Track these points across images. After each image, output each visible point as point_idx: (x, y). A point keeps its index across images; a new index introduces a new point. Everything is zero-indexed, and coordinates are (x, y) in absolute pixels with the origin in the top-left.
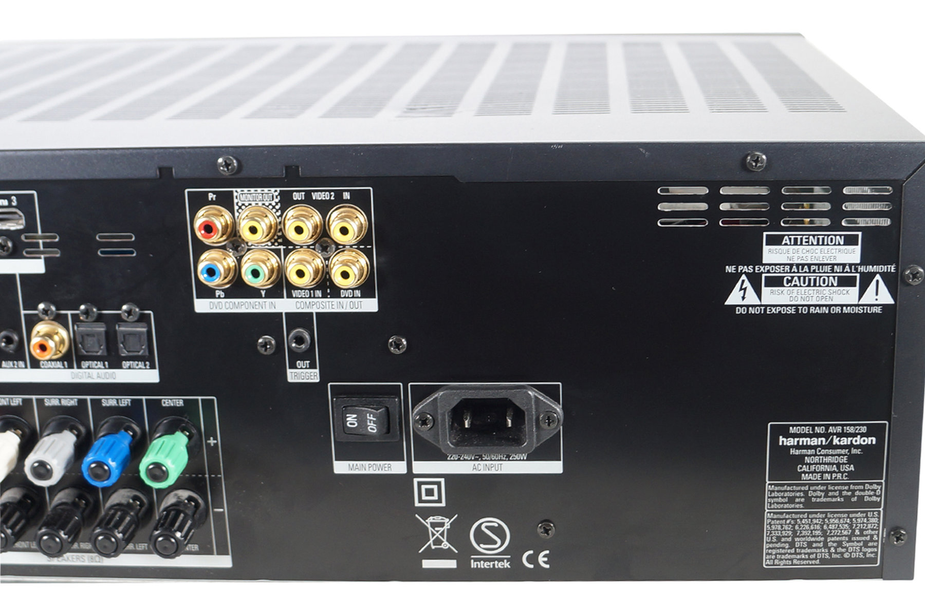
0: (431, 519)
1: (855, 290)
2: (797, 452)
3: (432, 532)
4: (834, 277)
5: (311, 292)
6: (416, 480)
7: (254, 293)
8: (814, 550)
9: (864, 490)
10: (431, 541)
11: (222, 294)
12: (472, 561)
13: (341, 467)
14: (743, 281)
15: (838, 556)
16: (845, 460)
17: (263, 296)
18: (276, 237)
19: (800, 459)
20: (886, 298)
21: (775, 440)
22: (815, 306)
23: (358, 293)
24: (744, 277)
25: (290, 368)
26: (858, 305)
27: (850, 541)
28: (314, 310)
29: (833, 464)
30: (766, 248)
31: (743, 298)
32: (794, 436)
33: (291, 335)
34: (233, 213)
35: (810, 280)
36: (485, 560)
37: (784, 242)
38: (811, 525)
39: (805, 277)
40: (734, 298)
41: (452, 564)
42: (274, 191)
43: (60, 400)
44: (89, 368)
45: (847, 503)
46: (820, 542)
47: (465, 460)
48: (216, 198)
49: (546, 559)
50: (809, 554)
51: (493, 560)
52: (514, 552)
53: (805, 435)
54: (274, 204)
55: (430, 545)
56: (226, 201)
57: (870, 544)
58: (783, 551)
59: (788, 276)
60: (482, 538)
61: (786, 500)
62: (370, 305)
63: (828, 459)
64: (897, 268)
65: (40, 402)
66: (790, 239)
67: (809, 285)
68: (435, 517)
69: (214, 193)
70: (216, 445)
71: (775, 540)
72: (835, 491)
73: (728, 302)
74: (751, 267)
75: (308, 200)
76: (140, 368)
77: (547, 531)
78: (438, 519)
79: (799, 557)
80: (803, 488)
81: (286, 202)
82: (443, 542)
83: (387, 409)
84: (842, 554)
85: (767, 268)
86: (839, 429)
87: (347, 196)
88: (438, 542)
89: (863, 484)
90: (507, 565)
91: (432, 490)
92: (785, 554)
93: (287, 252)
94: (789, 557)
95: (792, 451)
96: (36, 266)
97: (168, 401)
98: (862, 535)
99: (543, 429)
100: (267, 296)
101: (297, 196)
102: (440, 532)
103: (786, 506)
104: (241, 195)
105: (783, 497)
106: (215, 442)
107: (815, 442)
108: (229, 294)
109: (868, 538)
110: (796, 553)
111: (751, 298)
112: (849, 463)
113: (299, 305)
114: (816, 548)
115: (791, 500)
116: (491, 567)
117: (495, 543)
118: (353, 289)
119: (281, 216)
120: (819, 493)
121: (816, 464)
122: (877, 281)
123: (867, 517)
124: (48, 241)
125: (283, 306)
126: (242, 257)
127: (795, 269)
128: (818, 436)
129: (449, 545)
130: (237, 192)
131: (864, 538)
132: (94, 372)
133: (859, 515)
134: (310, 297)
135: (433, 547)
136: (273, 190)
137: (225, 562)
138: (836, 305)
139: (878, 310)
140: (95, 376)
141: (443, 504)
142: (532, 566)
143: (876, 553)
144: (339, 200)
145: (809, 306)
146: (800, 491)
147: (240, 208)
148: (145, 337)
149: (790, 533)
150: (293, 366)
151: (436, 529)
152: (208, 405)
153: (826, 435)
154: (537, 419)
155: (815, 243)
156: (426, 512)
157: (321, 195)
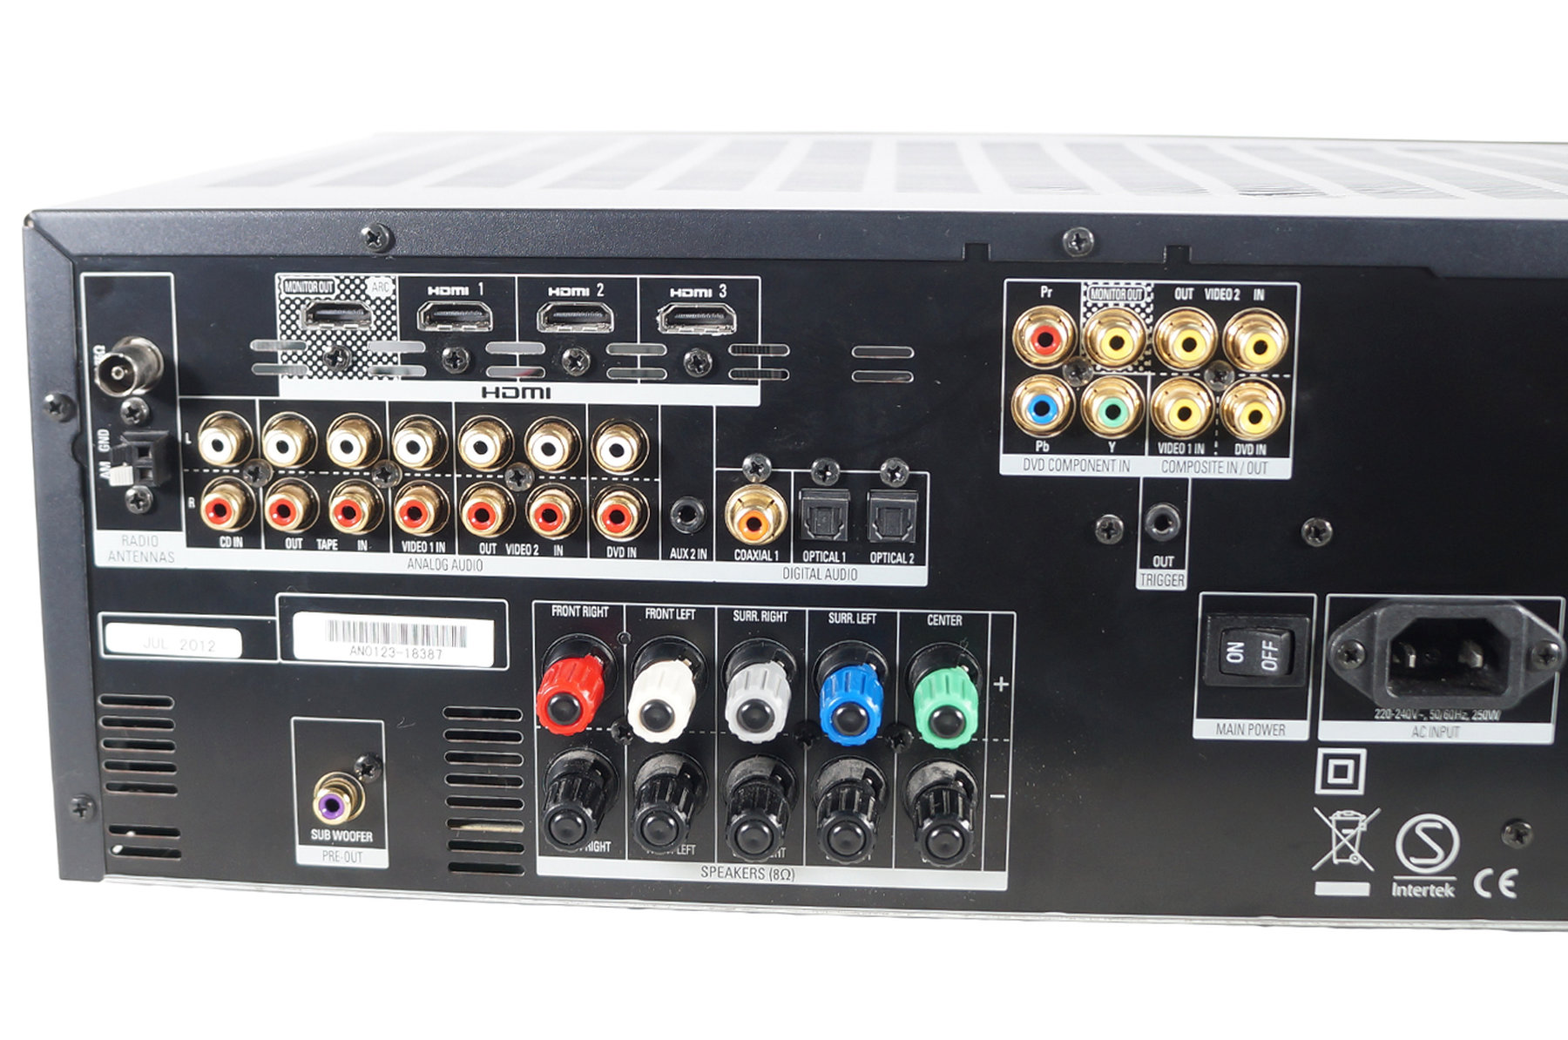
0: (1337, 815)
3: (1338, 837)
5: (1189, 444)
6: (1321, 752)
7: (1097, 445)
10: (1335, 849)
11: (1046, 447)
12: (1395, 884)
13: (1205, 729)
17: (1112, 451)
18: (1141, 358)
23: (1262, 449)
25: (1141, 567)
28: (1190, 474)
33: (1151, 514)
34: (1076, 317)
36: (1415, 883)
41: (1361, 889)
42: (1147, 285)
43: (759, 612)
44: (814, 561)
47: (1402, 720)
48: (1052, 293)
49: (1511, 883)
51: (1427, 883)
52: (1462, 871)
54: (1143, 305)
55: (1331, 859)
56: (1068, 300)
60: (1415, 847)
62: (1280, 469)
65: (726, 616)
68: (1344, 812)
69: (1049, 285)
70: (1007, 689)
75: (1199, 301)
76: (899, 564)
77: (1519, 837)
78: (1349, 815)
81: (1164, 302)
82: (1352, 852)
87: (1259, 295)
88: (1344, 852)
90: (1448, 892)
91: (1345, 768)
93: (1156, 382)
96: (748, 396)
97: (938, 618)
99: (1536, 670)
100: (1118, 452)
101: (1180, 294)
102: (1348, 837)
104: (1093, 290)
106: (1007, 684)
108: (1058, 446)
113: (1166, 466)
116: (1425, 894)
117: (1434, 855)
118: (1255, 443)
119: (1153, 324)
124: (772, 355)
125: (1143, 467)
126: (1084, 388)
129: (1361, 858)
130: (1087, 285)
132: (823, 568)
134: (1186, 454)
135: (1336, 861)
136: (1144, 282)
137: (997, 881)
140: (823, 574)
141: (1360, 791)
142: (1487, 895)
144: (1247, 301)
147: (1089, 310)
148: (912, 514)
150: (1147, 564)
151: (1344, 831)
152: (1002, 624)
154: (1529, 654)
156: (1332, 804)
157: (1219, 293)
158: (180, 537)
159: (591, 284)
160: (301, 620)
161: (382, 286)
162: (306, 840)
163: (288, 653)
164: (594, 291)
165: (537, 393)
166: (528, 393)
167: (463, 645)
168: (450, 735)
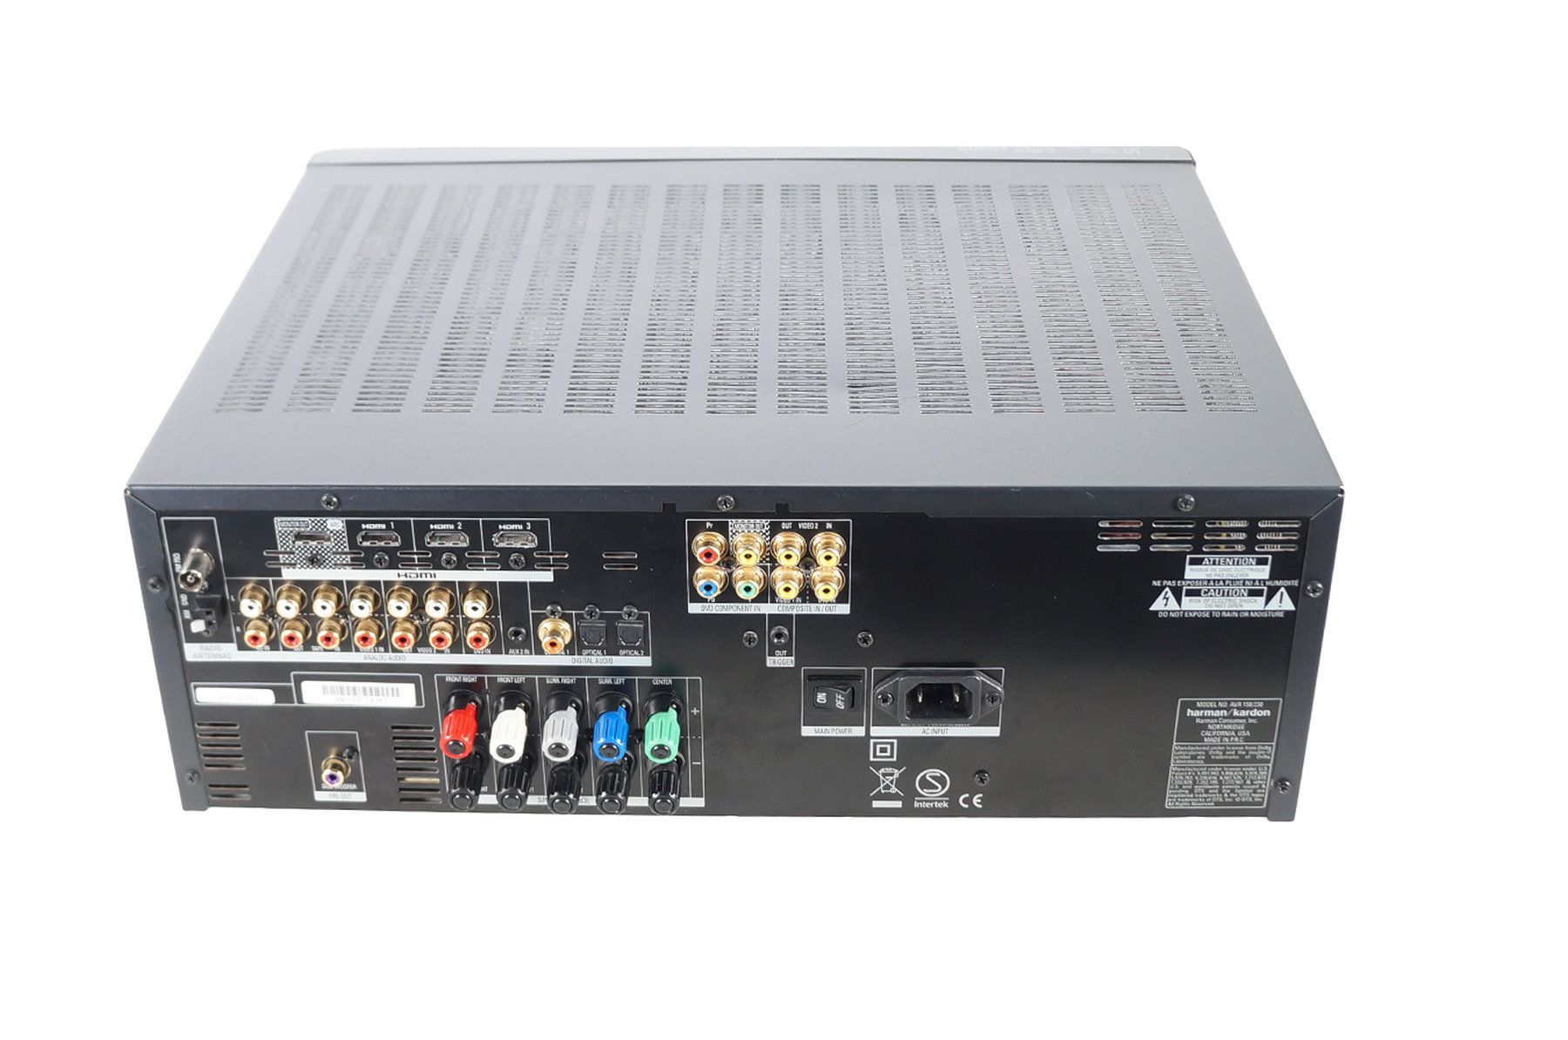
0: (882, 771)
1: (1262, 600)
2: (1202, 721)
3: (883, 780)
4: (1245, 590)
5: (792, 599)
6: (872, 741)
7: (741, 599)
8: (1209, 795)
9: (1257, 750)
10: (882, 786)
11: (714, 601)
12: (916, 802)
13: (808, 731)
14: (1167, 593)
15: (1230, 800)
16: (1243, 727)
17: (749, 601)
18: (764, 557)
19: (1205, 726)
20: (1288, 605)
21: (1183, 711)
22: (1227, 611)
23: (833, 599)
24: (1167, 589)
25: (769, 656)
26: (1264, 611)
27: (1242, 788)
28: (794, 612)
29: (1231, 730)
30: (1188, 568)
31: (1166, 605)
32: (1200, 709)
33: (773, 632)
34: (727, 537)
35: (1224, 592)
36: (926, 801)
37: (1204, 563)
38: (1209, 777)
39: (1219, 590)
40: (1158, 605)
41: (898, 804)
43: (560, 679)
44: (588, 654)
45: (1242, 760)
46: (1215, 789)
47: (916, 726)
48: (713, 526)
49: (979, 801)
50: (1205, 798)
51: (934, 801)
52: (952, 796)
53: (1210, 709)
54: (764, 531)
55: (880, 790)
56: (722, 529)
57: (1259, 791)
58: (1183, 796)
59: (1205, 589)
60: (925, 784)
61: (1189, 757)
62: (844, 609)
63: (1230, 727)
64: (1299, 583)
65: (542, 681)
66: (1209, 561)
67: (1223, 595)
68: (886, 769)
69: (711, 522)
70: (699, 714)
71: (1177, 787)
72: (1232, 750)
73: (1153, 608)
74: (1174, 582)
75: (795, 528)
76: (635, 655)
77: (982, 780)
78: (889, 770)
79: (1196, 800)
80: (1204, 748)
81: (775, 529)
82: (892, 787)
83: (853, 689)
84: (1234, 798)
85: (1188, 582)
86: (1240, 704)
87: (829, 526)
88: (887, 787)
89: (1257, 746)
90: (945, 805)
91: (886, 748)
92: (1184, 798)
93: (773, 568)
94: (1188, 800)
95: (1198, 721)
96: (547, 576)
97: (659, 681)
98: (1252, 784)
99: (986, 705)
100: (753, 602)
101: (785, 526)
102: (889, 780)
103: (1189, 762)
104: (735, 524)
105: (1186, 755)
106: (698, 711)
107: (1217, 713)
108: (721, 601)
109: (1257, 787)
110: (1194, 798)
111: (1173, 605)
112: (1246, 729)
113: (780, 608)
114: (1212, 793)
115: (1194, 758)
116: (932, 806)
117: (937, 788)
119: (770, 540)
120: (1218, 752)
121: (1217, 730)
122: (1282, 593)
123: (1258, 770)
124: (558, 557)
125: (767, 609)
126: (733, 572)
127: (1212, 583)
128: (1220, 709)
129: (897, 790)
130: (731, 522)
131: (1253, 787)
132: (593, 658)
133: (1252, 769)
134: (792, 603)
135: (883, 791)
136: (764, 521)
137: (699, 802)
138: (1244, 611)
139: (1281, 615)
140: (594, 661)
141: (895, 759)
142: (967, 806)
143: (1263, 798)
144: (822, 528)
145: (1221, 612)
146: (1202, 750)
147: (734, 534)
148: (641, 634)
149: (1191, 782)
150: (772, 654)
151: (887, 778)
152: (694, 683)
153: (1228, 709)
154: (982, 696)
155: (1231, 563)
156: (879, 766)
157: (806, 525)
158: (234, 646)
159: (455, 523)
160: (305, 685)
161: (336, 524)
162: (319, 788)
163: (300, 700)
164: (456, 526)
165: (428, 575)
166: (424, 575)
167: (398, 695)
168: (394, 738)
